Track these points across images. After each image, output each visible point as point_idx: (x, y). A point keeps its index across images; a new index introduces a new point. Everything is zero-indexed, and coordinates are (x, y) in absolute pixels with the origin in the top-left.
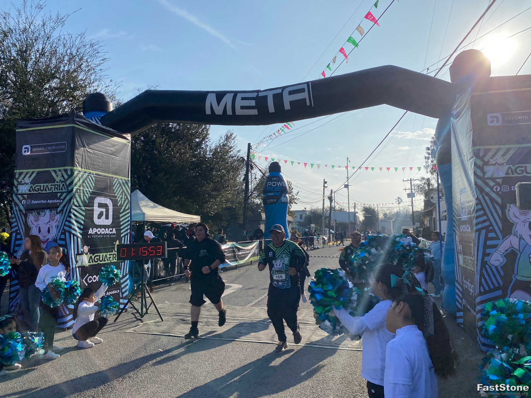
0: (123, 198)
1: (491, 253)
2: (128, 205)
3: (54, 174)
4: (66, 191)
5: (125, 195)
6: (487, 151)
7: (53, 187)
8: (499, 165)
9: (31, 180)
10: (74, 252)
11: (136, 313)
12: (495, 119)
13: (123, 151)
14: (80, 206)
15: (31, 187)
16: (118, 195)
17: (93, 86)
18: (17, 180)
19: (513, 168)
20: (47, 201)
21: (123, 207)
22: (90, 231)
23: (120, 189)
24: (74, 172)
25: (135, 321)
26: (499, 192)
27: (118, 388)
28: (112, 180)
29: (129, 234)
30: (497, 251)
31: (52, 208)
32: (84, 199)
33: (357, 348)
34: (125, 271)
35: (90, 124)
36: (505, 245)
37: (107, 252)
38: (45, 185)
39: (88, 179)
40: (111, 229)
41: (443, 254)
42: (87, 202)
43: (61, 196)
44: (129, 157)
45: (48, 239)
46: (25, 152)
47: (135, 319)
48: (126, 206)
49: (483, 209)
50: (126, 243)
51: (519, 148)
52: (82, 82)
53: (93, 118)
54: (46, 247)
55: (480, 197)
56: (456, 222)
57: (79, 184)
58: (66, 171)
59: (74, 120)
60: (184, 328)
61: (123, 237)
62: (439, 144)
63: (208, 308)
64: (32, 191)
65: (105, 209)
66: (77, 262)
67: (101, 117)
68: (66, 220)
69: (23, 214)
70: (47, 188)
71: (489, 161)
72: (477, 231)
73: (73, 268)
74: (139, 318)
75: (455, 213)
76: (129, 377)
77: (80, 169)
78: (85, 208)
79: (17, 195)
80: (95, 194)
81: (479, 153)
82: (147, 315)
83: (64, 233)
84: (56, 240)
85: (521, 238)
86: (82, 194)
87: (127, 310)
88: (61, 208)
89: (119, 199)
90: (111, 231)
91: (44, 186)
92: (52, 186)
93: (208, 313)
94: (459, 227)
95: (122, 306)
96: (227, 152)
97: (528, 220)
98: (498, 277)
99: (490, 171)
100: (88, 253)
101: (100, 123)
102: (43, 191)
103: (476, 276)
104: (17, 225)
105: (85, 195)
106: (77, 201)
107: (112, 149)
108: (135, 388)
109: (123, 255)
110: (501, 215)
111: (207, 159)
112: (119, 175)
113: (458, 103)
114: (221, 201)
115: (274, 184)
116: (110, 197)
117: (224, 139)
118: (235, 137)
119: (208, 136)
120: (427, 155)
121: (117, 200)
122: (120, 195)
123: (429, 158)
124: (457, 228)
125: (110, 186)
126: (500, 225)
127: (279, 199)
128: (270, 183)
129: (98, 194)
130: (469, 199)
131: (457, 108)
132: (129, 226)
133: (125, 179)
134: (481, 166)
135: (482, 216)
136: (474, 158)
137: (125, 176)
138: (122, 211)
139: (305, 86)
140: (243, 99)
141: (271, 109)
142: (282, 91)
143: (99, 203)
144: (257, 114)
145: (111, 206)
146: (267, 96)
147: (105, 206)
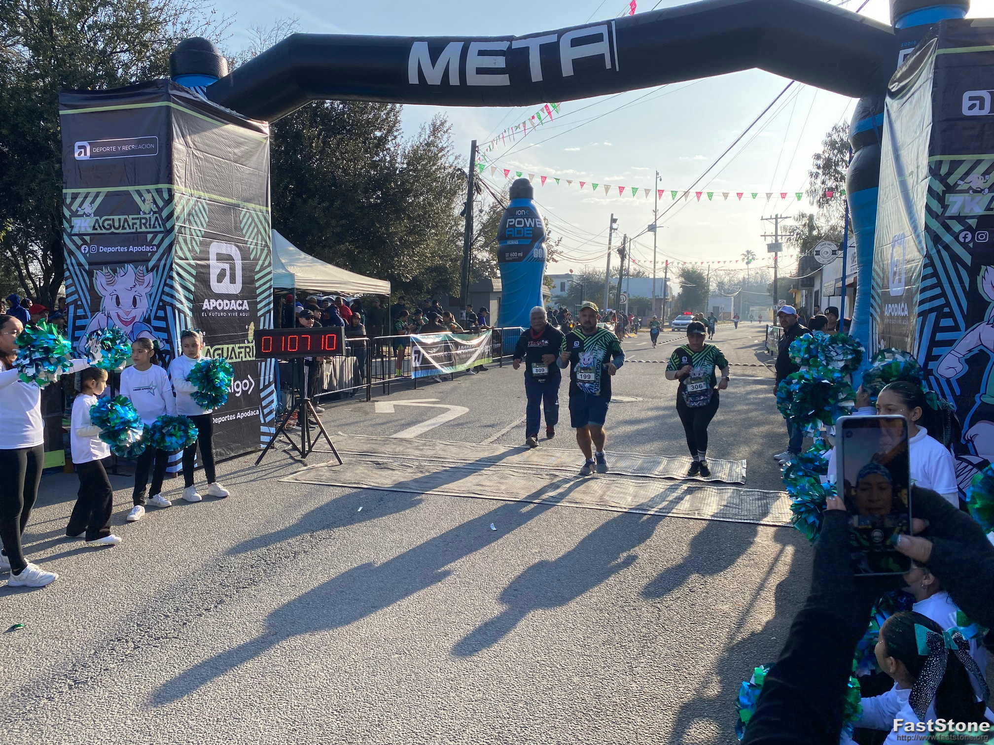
0: (259, 245)
1: (941, 356)
2: (268, 258)
3: (136, 198)
4: (162, 229)
5: (263, 239)
6: (954, 165)
7: (138, 222)
9: (94, 209)
11: (291, 450)
12: (978, 102)
13: (257, 156)
14: (186, 258)
15: (97, 220)
16: (249, 238)
18: (69, 207)
20: (128, 249)
21: (260, 262)
22: (206, 305)
23: (254, 229)
24: (174, 195)
25: (291, 464)
26: (969, 242)
28: (238, 212)
29: (272, 312)
30: (952, 352)
31: (139, 261)
32: (192, 246)
33: (688, 514)
34: (267, 377)
35: (197, 102)
36: (968, 342)
37: (235, 343)
38: (122, 217)
39: (197, 209)
40: (241, 302)
42: (198, 251)
43: (153, 239)
44: (266, 168)
45: (134, 318)
46: (80, 154)
47: (292, 461)
48: (265, 260)
49: (935, 274)
50: (267, 327)
52: (157, 14)
54: (132, 332)
55: (932, 253)
56: (877, 298)
57: (182, 218)
58: (159, 191)
59: (169, 94)
60: (381, 475)
61: (261, 316)
62: (854, 150)
63: (416, 444)
64: (99, 229)
65: (228, 265)
67: (207, 88)
68: (165, 284)
69: (85, 270)
70: (126, 224)
71: (956, 184)
72: (920, 315)
74: (299, 458)
75: (878, 285)
76: (305, 552)
77: (182, 188)
78: (195, 263)
79: (70, 235)
80: (210, 237)
81: (939, 170)
82: (311, 453)
83: (162, 306)
84: (149, 319)
86: (188, 237)
87: (274, 445)
88: (155, 262)
89: (252, 247)
90: (240, 305)
91: (120, 220)
92: (135, 221)
93: (417, 453)
94: (882, 307)
95: (265, 439)
96: (436, 158)
98: (950, 399)
99: (956, 203)
102: (118, 229)
104: (77, 292)
105: (192, 239)
106: (181, 249)
107: (236, 151)
108: (320, 569)
109: (267, 348)
110: (967, 286)
111: (398, 172)
112: (248, 200)
113: (904, 69)
114: (424, 255)
115: (519, 223)
116: (236, 242)
117: (428, 132)
118: (449, 128)
119: (397, 125)
120: (815, 170)
121: (249, 248)
122: (254, 239)
123: (817, 175)
124: (878, 310)
125: (236, 222)
126: (964, 304)
127: (529, 252)
128: (512, 221)
129: (214, 236)
130: (909, 257)
131: (900, 81)
132: (272, 298)
133: (260, 210)
134: (941, 194)
135: (932, 287)
136: (930, 178)
137: (262, 204)
138: (258, 268)
139: (604, 30)
140: (481, 53)
141: (536, 74)
142: (559, 38)
143: (217, 254)
144: (508, 83)
145: (238, 260)
146: (527, 48)
147: (228, 259)
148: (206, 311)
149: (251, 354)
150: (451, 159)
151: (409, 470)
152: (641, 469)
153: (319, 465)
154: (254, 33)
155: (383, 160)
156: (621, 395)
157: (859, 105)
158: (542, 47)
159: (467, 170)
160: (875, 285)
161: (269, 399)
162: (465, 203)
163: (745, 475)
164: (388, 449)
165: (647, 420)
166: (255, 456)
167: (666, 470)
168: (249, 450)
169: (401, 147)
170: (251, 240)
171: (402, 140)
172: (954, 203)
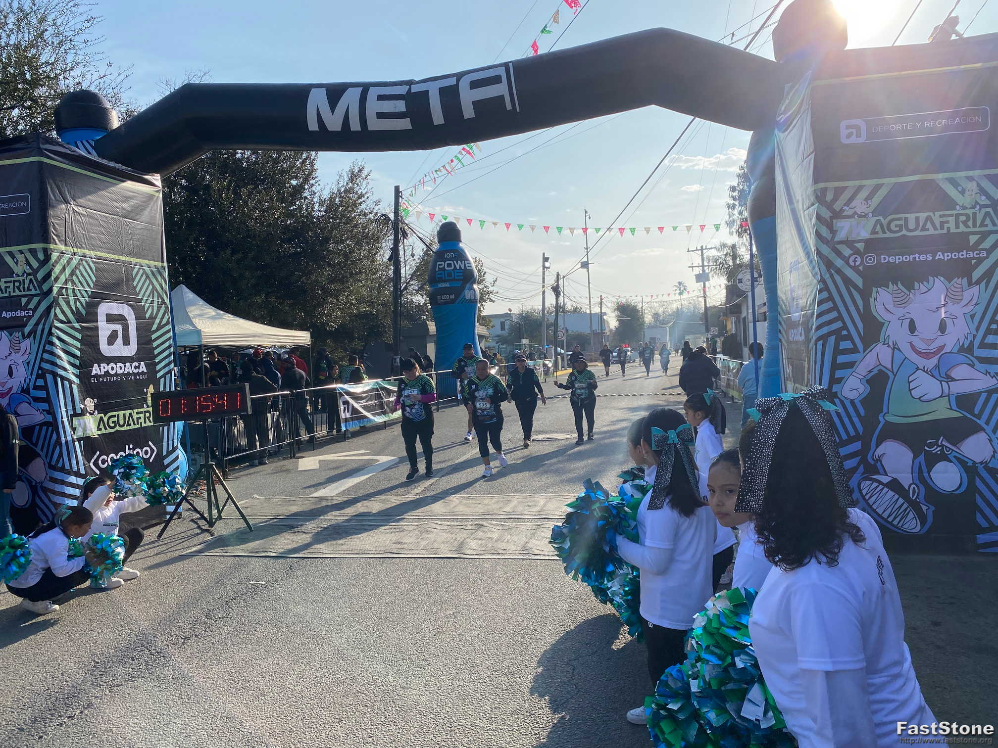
0: (156, 302)
1: (843, 378)
2: (166, 316)
3: (8, 259)
4: (38, 292)
5: (159, 296)
6: (838, 192)
7: (11, 285)
8: (860, 216)
10: (67, 411)
11: (198, 519)
12: (854, 131)
13: (148, 210)
14: (69, 322)
16: (143, 296)
17: (73, 77)
19: (885, 222)
21: (157, 321)
22: (95, 370)
23: (148, 286)
24: (51, 254)
25: (198, 534)
26: (859, 265)
27: (176, 656)
28: (130, 269)
29: (173, 372)
30: (854, 374)
31: (13, 327)
32: (76, 307)
34: (171, 442)
35: (77, 156)
36: (867, 363)
37: (132, 408)
39: (81, 268)
40: (137, 364)
41: (760, 383)
42: (84, 312)
43: (28, 303)
44: (160, 222)
45: (11, 389)
47: (199, 531)
48: (162, 318)
49: (831, 298)
50: (168, 390)
51: (896, 183)
52: (49, 68)
53: (79, 143)
54: (9, 404)
55: (826, 278)
56: (783, 323)
57: (63, 278)
59: (40, 149)
60: (292, 540)
61: (161, 377)
62: (752, 181)
63: (337, 502)
65: (120, 326)
66: (74, 429)
67: (97, 141)
68: (44, 351)
71: (842, 210)
72: (818, 340)
73: (67, 442)
74: (207, 527)
75: (783, 311)
76: (196, 636)
77: (62, 247)
78: (80, 326)
80: (98, 297)
81: (826, 195)
82: (221, 521)
83: (42, 375)
84: (28, 388)
85: (895, 348)
86: (71, 299)
87: (181, 515)
88: (31, 327)
89: (147, 305)
90: (136, 368)
92: (8, 284)
93: (335, 511)
94: (787, 332)
95: (170, 508)
96: (355, 205)
97: (908, 316)
98: (856, 420)
99: (844, 228)
100: (94, 412)
101: (94, 153)
105: (76, 300)
106: (63, 312)
107: (124, 205)
109: (165, 411)
110: (861, 308)
111: (315, 220)
112: (142, 257)
113: (787, 102)
114: (348, 302)
115: (449, 265)
116: (129, 301)
117: (346, 179)
118: (368, 175)
119: (314, 173)
120: (732, 202)
121: (144, 306)
122: (149, 296)
123: (734, 205)
124: (785, 336)
125: (128, 281)
126: (860, 326)
127: (461, 294)
128: (442, 264)
129: (104, 296)
131: (785, 112)
132: (172, 357)
133: (155, 266)
134: (829, 220)
135: (829, 311)
136: (817, 205)
137: (156, 259)
138: (155, 327)
139: (502, 72)
140: (381, 98)
141: (438, 118)
142: (458, 81)
143: (107, 314)
144: (410, 127)
145: (132, 320)
146: (427, 91)
147: (120, 319)
148: (96, 376)
149: (151, 419)
150: (372, 205)
155: (300, 208)
156: (556, 432)
158: (442, 91)
159: (391, 216)
160: (781, 312)
161: (174, 465)
162: (391, 249)
166: (159, 528)
168: (154, 522)
169: (317, 196)
170: (145, 298)
171: (319, 188)
172: (842, 227)
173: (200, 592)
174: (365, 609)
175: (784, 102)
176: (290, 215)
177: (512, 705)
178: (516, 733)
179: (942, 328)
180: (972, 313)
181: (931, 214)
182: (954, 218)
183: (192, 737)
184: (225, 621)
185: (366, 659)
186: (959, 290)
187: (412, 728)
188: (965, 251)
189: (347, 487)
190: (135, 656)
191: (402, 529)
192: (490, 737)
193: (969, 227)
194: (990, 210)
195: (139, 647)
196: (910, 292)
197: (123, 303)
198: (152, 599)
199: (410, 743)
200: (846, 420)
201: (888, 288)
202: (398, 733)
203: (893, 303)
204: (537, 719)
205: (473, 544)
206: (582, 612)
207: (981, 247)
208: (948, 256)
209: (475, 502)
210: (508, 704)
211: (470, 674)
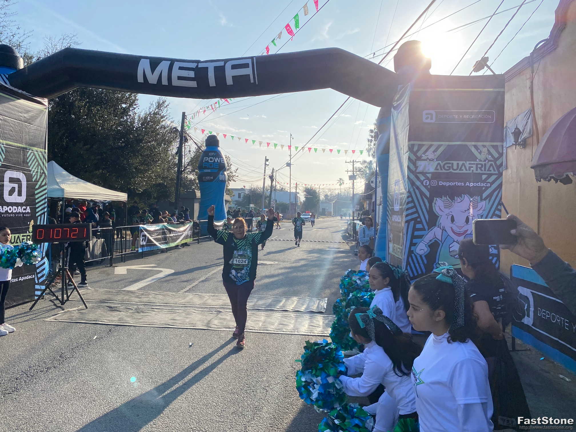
0: (39, 172)
1: (417, 243)
2: (45, 181)
5: (42, 169)
6: (420, 146)
8: (430, 160)
11: (54, 300)
12: (430, 116)
13: (39, 119)
16: (32, 168)
19: (442, 164)
21: (39, 183)
23: (36, 162)
25: (54, 309)
26: (428, 185)
27: (43, 378)
28: (26, 152)
29: (46, 213)
30: (422, 241)
33: (291, 332)
36: (429, 237)
37: (19, 233)
40: (25, 207)
44: (46, 126)
47: (55, 307)
48: (42, 182)
49: (413, 201)
50: (42, 224)
51: (448, 145)
55: (411, 191)
56: (390, 211)
60: (111, 315)
61: (38, 216)
63: (137, 294)
65: (17, 185)
67: (10, 75)
72: (406, 222)
74: (60, 305)
75: (390, 205)
76: (54, 367)
80: (5, 168)
81: (413, 149)
82: (68, 302)
85: (444, 230)
87: (44, 297)
89: (34, 173)
90: (24, 209)
93: (137, 300)
94: (391, 216)
95: (38, 293)
96: (159, 122)
97: (451, 213)
98: (422, 265)
99: (422, 165)
103: (403, 263)
107: (25, 115)
108: (63, 378)
109: (40, 236)
110: (428, 207)
111: (135, 129)
112: (34, 146)
113: (398, 96)
114: (151, 177)
115: (211, 160)
116: (23, 170)
117: (155, 107)
118: (168, 105)
119: (136, 101)
120: (370, 138)
121: (32, 174)
122: (35, 169)
123: (371, 140)
124: (390, 218)
125: (24, 159)
126: (427, 217)
127: (216, 177)
128: (208, 159)
129: (8, 167)
130: (401, 191)
131: (397, 101)
132: (46, 205)
133: (41, 151)
134: (414, 161)
135: (412, 208)
136: (409, 152)
137: (41, 147)
138: (37, 187)
139: (249, 61)
140: (181, 68)
141: (212, 82)
142: (225, 63)
143: (10, 178)
144: (196, 86)
145: (25, 182)
146: (207, 68)
147: (17, 181)
149: (31, 240)
150: (169, 123)
151: (130, 311)
152: (270, 305)
153: (72, 309)
154: (48, 40)
155: (126, 121)
156: (266, 260)
157: (381, 111)
158: (216, 68)
159: (179, 129)
160: (389, 206)
161: (42, 268)
162: (178, 147)
163: (325, 307)
164: (119, 298)
165: (278, 275)
166: (30, 305)
167: (284, 306)
168: (27, 300)
169: (137, 115)
170: (33, 169)
171: (139, 111)
172: (421, 165)
173: (56, 342)
174: (153, 356)
175: (397, 95)
176: (120, 124)
177: (232, 409)
178: (234, 424)
179: (467, 220)
180: (481, 215)
181: (465, 162)
182: (475, 165)
183: (54, 423)
184: (71, 359)
185: (153, 383)
186: (476, 202)
187: (178, 420)
188: (480, 183)
189: (143, 286)
190: (18, 377)
191: (175, 312)
192: (220, 425)
193: (482, 171)
194: (493, 163)
195: (20, 372)
196: (452, 201)
197: (20, 172)
198: (28, 345)
199: (176, 428)
200: (417, 265)
201: (442, 198)
202: (170, 422)
203: (443, 205)
204: (246, 417)
205: (216, 322)
206: (273, 362)
207: (487, 181)
208: (472, 184)
209: (218, 298)
210: (230, 409)
211: (211, 393)
